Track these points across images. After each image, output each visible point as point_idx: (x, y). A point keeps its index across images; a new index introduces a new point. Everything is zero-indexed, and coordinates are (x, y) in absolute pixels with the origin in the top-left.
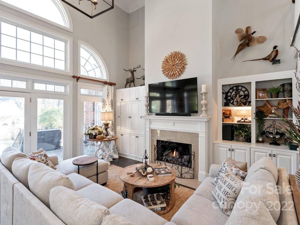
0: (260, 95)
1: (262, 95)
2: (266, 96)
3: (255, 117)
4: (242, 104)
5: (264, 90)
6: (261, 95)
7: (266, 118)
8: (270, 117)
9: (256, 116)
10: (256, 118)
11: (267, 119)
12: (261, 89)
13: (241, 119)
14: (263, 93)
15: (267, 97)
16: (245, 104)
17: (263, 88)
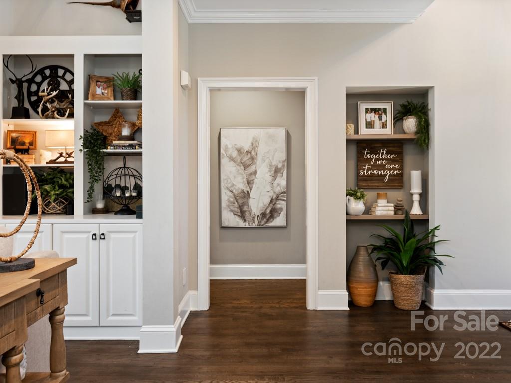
0: (97, 93)
1: (103, 93)
2: (110, 95)
3: (82, 148)
4: (56, 113)
5: (108, 82)
6: (99, 91)
7: (107, 149)
8: (115, 146)
9: (85, 145)
10: (86, 150)
11: (109, 150)
12: (101, 77)
13: (59, 155)
14: (105, 89)
15: (112, 98)
16: (61, 113)
17: (107, 76)
